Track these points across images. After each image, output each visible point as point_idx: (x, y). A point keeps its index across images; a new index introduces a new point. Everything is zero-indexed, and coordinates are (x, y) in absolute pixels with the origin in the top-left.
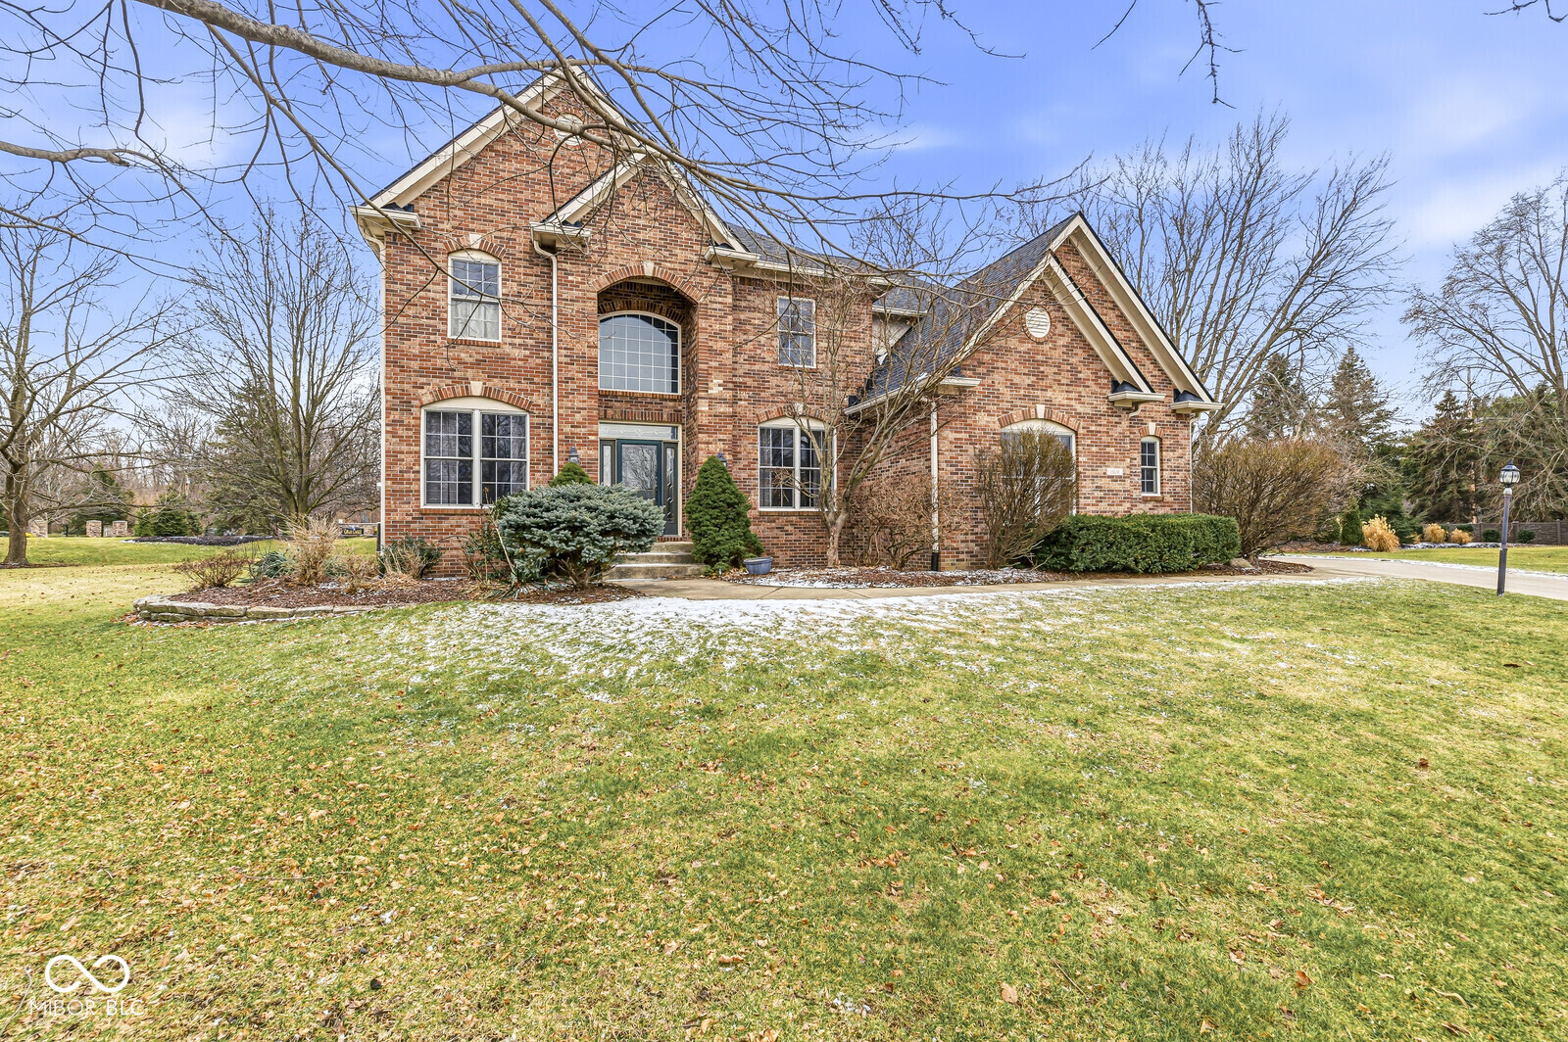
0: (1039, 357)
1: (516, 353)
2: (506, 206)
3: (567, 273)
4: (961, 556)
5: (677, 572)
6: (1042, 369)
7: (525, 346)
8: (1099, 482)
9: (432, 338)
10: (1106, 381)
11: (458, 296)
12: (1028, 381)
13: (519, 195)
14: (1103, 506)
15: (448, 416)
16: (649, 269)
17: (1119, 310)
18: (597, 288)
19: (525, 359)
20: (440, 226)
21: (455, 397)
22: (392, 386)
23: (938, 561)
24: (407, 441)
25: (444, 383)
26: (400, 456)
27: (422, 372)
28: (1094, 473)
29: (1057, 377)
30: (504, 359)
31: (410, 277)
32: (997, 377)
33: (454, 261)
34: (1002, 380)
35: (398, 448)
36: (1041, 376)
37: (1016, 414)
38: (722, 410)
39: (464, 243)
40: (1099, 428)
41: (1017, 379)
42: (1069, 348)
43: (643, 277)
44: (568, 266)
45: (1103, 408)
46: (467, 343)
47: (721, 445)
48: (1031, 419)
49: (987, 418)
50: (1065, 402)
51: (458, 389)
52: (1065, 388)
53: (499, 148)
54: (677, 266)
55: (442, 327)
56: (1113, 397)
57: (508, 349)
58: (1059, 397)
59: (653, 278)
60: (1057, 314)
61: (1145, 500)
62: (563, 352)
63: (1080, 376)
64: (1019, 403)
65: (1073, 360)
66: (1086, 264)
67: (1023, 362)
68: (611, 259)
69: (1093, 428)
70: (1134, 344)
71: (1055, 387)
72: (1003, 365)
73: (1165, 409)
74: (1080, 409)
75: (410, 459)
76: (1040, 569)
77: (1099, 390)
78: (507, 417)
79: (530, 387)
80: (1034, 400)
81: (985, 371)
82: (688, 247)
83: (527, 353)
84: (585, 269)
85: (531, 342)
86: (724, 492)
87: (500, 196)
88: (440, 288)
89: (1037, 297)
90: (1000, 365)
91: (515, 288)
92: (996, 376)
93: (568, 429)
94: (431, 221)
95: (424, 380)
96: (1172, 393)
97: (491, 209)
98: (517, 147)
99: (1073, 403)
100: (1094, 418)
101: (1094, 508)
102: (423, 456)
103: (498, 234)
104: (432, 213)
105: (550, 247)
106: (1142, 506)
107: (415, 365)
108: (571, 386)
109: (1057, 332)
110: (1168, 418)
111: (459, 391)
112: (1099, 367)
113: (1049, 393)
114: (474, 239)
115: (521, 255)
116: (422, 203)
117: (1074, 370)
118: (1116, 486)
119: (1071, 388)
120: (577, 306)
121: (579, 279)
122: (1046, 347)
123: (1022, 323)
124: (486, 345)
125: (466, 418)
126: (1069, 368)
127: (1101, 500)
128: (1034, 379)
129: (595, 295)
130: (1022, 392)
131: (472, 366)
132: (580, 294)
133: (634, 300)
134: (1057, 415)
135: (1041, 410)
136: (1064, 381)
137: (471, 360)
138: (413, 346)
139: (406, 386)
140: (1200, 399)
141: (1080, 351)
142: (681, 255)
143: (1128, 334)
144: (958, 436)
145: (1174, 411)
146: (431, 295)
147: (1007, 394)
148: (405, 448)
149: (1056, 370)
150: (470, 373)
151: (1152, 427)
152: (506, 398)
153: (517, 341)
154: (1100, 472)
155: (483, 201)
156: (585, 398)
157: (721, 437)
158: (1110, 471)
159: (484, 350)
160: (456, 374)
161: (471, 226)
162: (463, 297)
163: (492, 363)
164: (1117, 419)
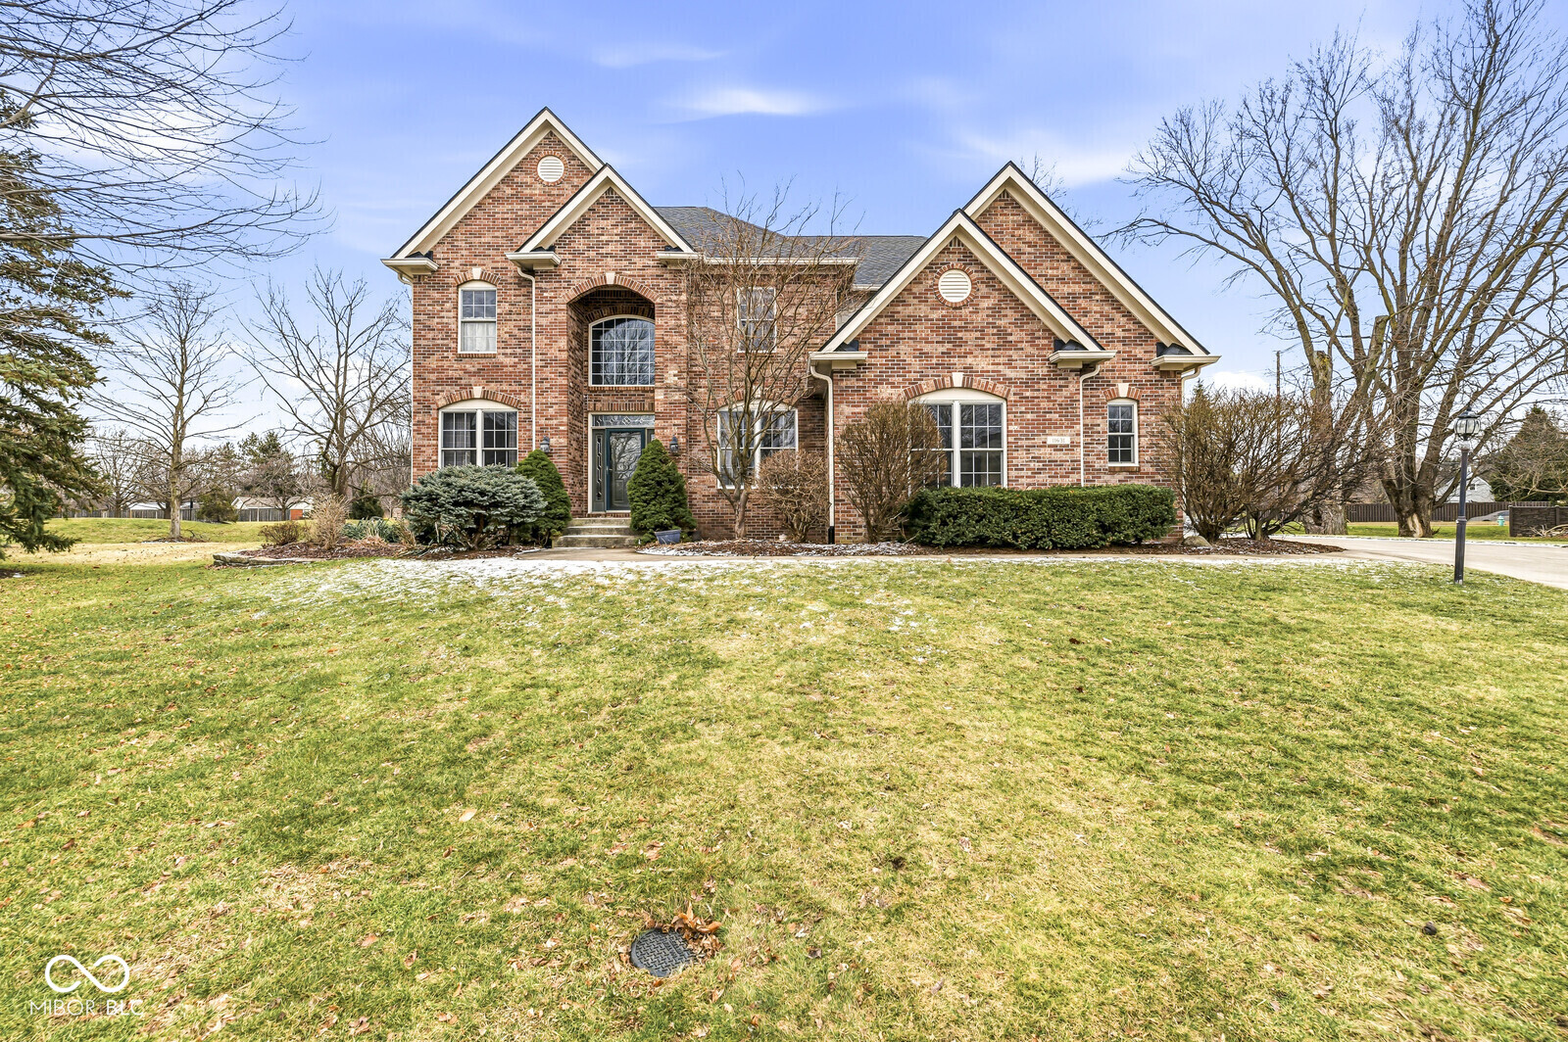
0: (956, 323)
1: (508, 361)
2: (500, 241)
3: (543, 290)
4: (858, 530)
5: (616, 542)
6: (960, 335)
7: (514, 355)
8: (1036, 452)
9: (446, 354)
10: (1046, 342)
11: (468, 319)
12: (941, 349)
13: (510, 231)
14: (1041, 478)
15: (460, 415)
16: (611, 278)
17: (1075, 261)
18: (567, 300)
19: (514, 366)
20: (452, 265)
21: (462, 400)
22: (418, 394)
23: (833, 535)
24: (425, 436)
25: (454, 389)
26: (423, 449)
27: (439, 382)
28: (1030, 443)
29: (980, 342)
30: (499, 367)
31: (430, 308)
32: (904, 349)
33: (464, 292)
34: (910, 350)
35: (421, 443)
36: (961, 342)
37: (925, 385)
38: (677, 398)
39: (469, 277)
40: (1036, 394)
41: (927, 348)
42: (996, 311)
43: (607, 286)
44: (543, 285)
45: (1043, 371)
46: (471, 356)
47: (675, 430)
48: (945, 388)
49: (890, 391)
50: (991, 368)
51: (464, 393)
52: (990, 352)
53: (495, 195)
54: (636, 273)
55: (453, 345)
56: (1053, 358)
57: (501, 358)
58: (981, 363)
59: (614, 286)
60: (980, 275)
61: (1113, 471)
62: (540, 357)
63: (1010, 338)
64: (930, 372)
65: (1002, 322)
66: (1030, 217)
67: (936, 329)
68: (578, 273)
69: (1028, 394)
70: (1098, 297)
71: (976, 353)
72: (912, 335)
73: (1143, 366)
74: (1011, 374)
75: (429, 451)
76: (910, 543)
77: (1037, 352)
78: (503, 414)
79: (518, 388)
80: (950, 368)
81: (888, 342)
82: (645, 254)
83: (516, 360)
84: (557, 285)
85: (519, 351)
86: (654, 471)
87: (496, 234)
88: (452, 314)
89: (953, 259)
90: (906, 335)
91: (507, 307)
92: (902, 347)
93: (543, 421)
94: (445, 262)
95: (439, 388)
96: (1154, 348)
97: (490, 246)
98: (509, 191)
99: (1001, 368)
100: (1030, 383)
101: (1029, 480)
102: (440, 448)
103: (495, 265)
104: (446, 256)
105: (529, 271)
106: (1107, 477)
107: (433, 377)
108: (546, 385)
109: (979, 294)
110: (1148, 377)
111: (464, 395)
112: (1036, 327)
113: (969, 360)
114: (476, 272)
115: (511, 281)
116: (439, 249)
117: (1002, 333)
118: (1058, 456)
119: (998, 353)
120: (551, 317)
121: (552, 294)
122: (965, 312)
123: (934, 288)
124: (485, 357)
125: (472, 416)
126: (995, 331)
127: (1039, 471)
128: (950, 346)
129: (564, 307)
130: (934, 361)
131: (474, 374)
132: (553, 307)
133: (620, 306)
134: (977, 381)
135: (958, 378)
136: (988, 346)
137: (473, 369)
138: (433, 362)
139: (427, 394)
140: (1190, 353)
141: (1009, 312)
142: (640, 262)
143: (1088, 286)
144: (857, 410)
145: (1157, 368)
146: (445, 320)
147: (916, 364)
148: (426, 442)
149: (978, 334)
150: (473, 380)
151: (1123, 389)
152: (499, 398)
153: (509, 351)
154: (1038, 441)
155: (483, 240)
156: (557, 394)
157: (676, 422)
158: (1050, 440)
159: (484, 361)
160: (463, 382)
161: (474, 262)
162: (472, 319)
163: (489, 370)
164: (1062, 382)
